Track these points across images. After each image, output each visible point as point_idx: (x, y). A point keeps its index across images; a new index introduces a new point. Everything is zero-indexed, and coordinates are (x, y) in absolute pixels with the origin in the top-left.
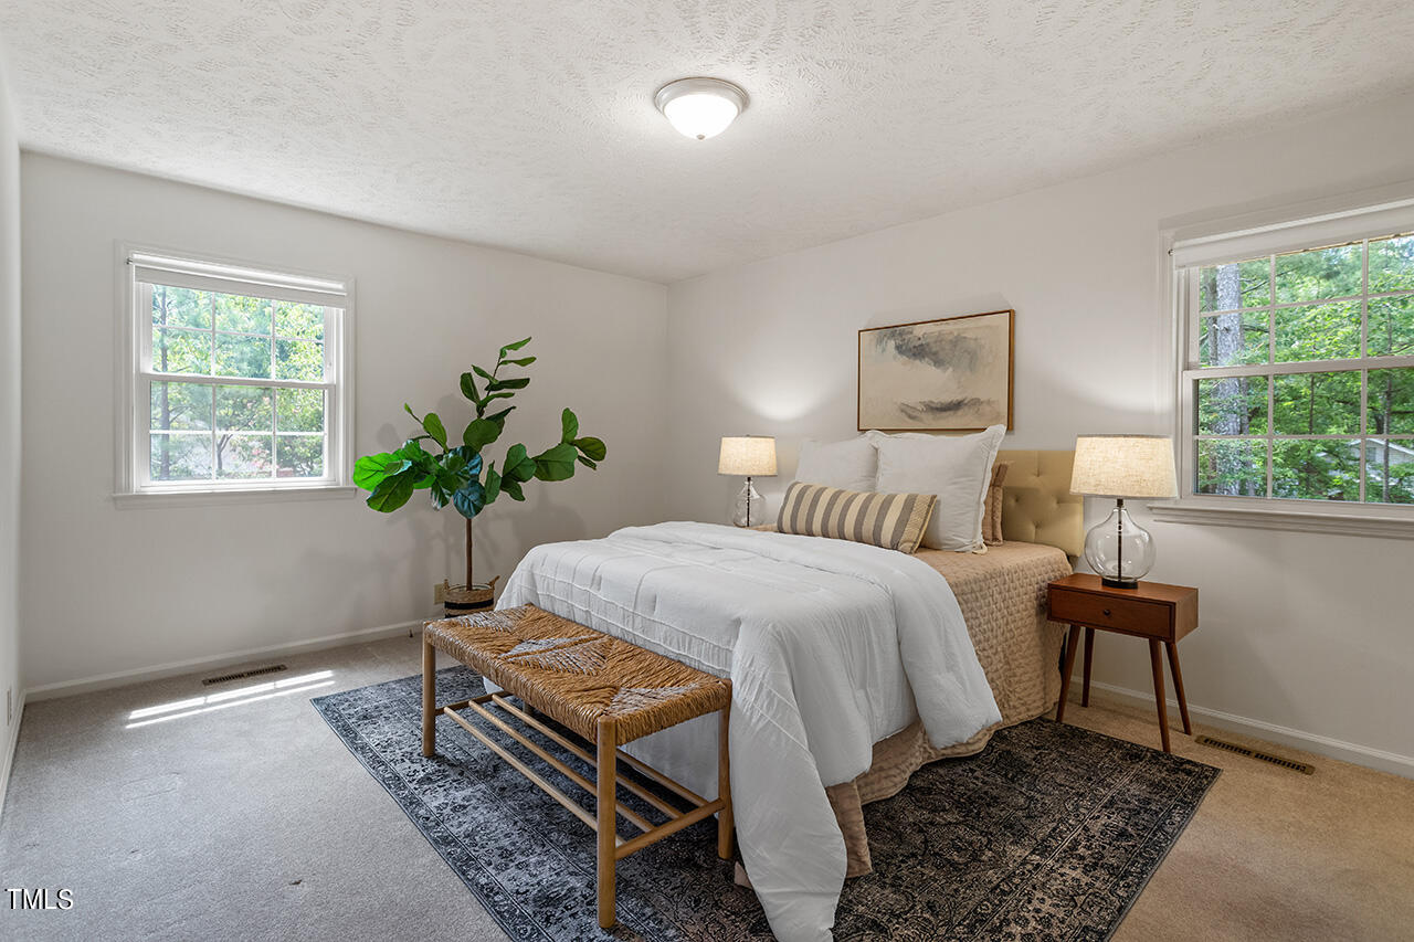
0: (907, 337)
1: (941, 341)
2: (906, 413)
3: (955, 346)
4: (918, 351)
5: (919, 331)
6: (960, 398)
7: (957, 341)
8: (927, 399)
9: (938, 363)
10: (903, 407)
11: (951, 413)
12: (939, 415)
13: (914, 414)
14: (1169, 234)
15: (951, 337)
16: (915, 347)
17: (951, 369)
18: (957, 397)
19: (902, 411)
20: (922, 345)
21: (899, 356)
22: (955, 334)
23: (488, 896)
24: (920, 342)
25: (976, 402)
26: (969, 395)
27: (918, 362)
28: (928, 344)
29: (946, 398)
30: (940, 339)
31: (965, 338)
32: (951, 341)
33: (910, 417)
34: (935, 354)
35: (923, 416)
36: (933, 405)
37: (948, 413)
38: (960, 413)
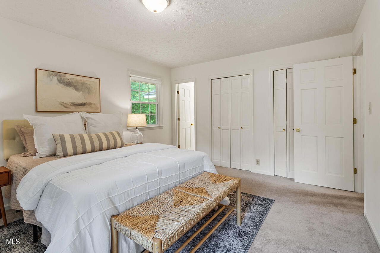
0: (63, 78)
1: (77, 82)
2: (63, 105)
3: (83, 85)
4: (69, 84)
5: (68, 77)
6: (85, 102)
7: (83, 84)
8: (72, 101)
9: (77, 89)
10: (61, 103)
11: (82, 106)
12: (77, 107)
13: (67, 106)
14: (130, 72)
15: (81, 82)
16: (67, 82)
17: (81, 92)
18: (84, 102)
19: (61, 104)
20: (70, 82)
21: (59, 84)
22: (83, 81)
23: (247, 247)
24: (69, 81)
25: (90, 104)
26: (88, 101)
27: (68, 88)
28: (72, 82)
29: (80, 102)
30: (77, 81)
31: (86, 83)
32: (81, 83)
33: (65, 107)
34: (75, 86)
35: (71, 107)
36: (75, 104)
37: (81, 106)
38: (85, 107)
